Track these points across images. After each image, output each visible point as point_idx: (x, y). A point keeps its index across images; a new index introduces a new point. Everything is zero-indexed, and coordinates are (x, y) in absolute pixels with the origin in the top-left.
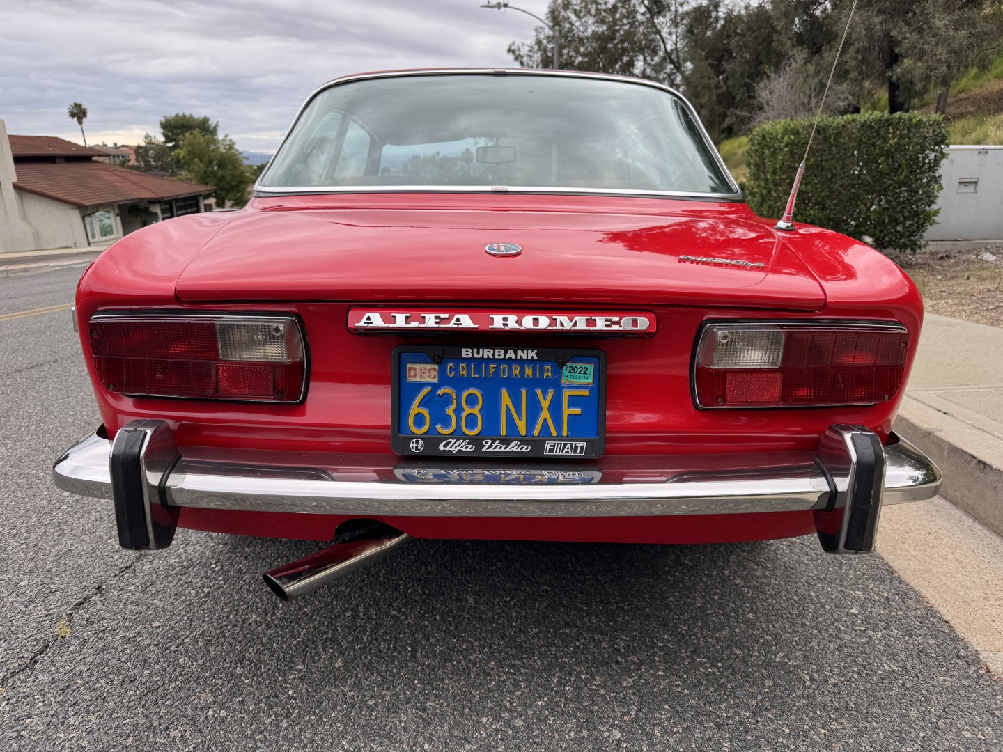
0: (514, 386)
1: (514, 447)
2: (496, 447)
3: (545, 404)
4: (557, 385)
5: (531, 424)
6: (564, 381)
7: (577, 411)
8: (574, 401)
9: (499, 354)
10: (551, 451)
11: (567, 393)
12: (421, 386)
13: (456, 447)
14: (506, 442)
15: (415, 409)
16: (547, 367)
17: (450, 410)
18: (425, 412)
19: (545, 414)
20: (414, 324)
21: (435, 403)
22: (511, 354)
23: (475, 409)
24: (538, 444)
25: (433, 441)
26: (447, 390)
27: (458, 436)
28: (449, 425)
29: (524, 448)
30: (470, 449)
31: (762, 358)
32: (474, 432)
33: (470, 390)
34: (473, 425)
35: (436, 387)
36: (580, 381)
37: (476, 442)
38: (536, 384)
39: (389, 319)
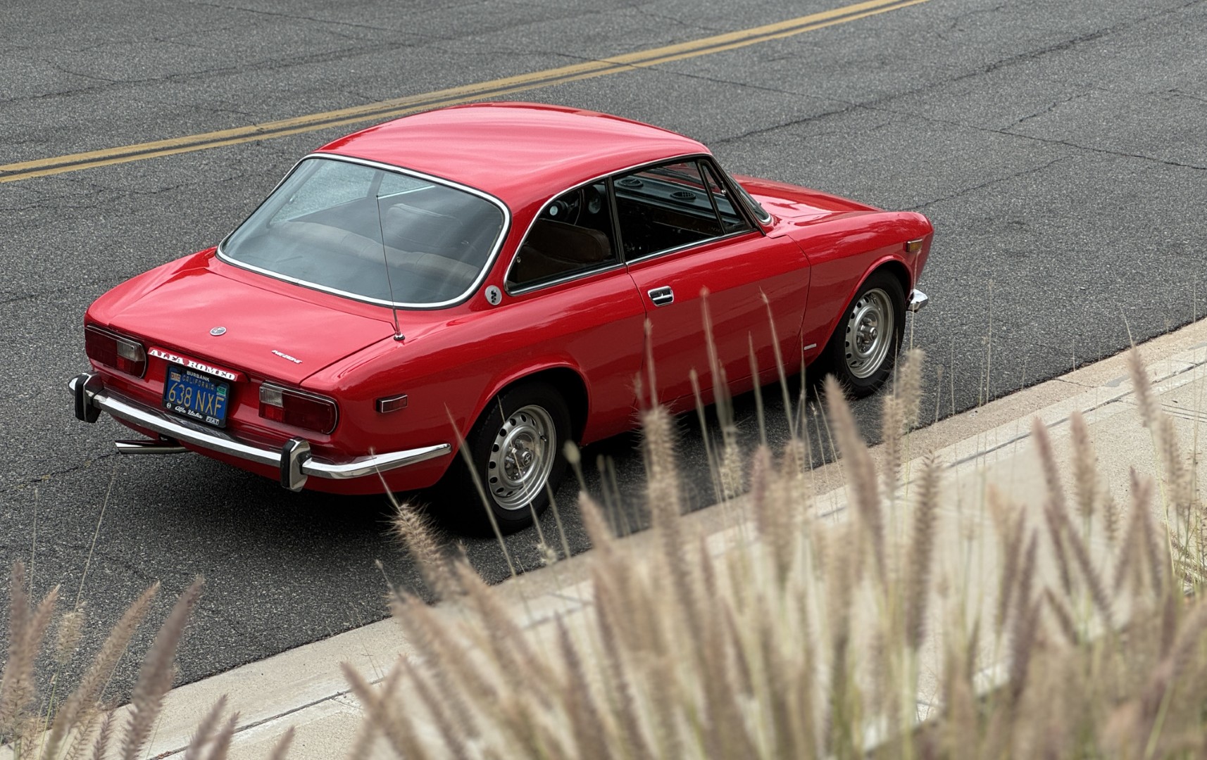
0: (203, 390)
1: (197, 415)
3: (210, 401)
4: (214, 393)
5: (205, 408)
6: (217, 393)
7: (220, 406)
8: (219, 402)
9: (198, 376)
10: (208, 420)
11: (218, 398)
13: (180, 409)
14: (196, 413)
15: (172, 391)
16: (212, 386)
17: (182, 394)
18: (174, 392)
19: (210, 405)
20: (166, 358)
21: (178, 390)
22: (201, 377)
23: (189, 396)
24: (205, 417)
25: (174, 405)
26: (182, 386)
27: (182, 405)
28: (180, 400)
29: (201, 417)
30: (184, 412)
31: (278, 402)
32: (187, 405)
33: (189, 388)
34: (187, 402)
35: (179, 384)
36: (222, 394)
37: (187, 409)
38: (208, 391)
39: (160, 354)
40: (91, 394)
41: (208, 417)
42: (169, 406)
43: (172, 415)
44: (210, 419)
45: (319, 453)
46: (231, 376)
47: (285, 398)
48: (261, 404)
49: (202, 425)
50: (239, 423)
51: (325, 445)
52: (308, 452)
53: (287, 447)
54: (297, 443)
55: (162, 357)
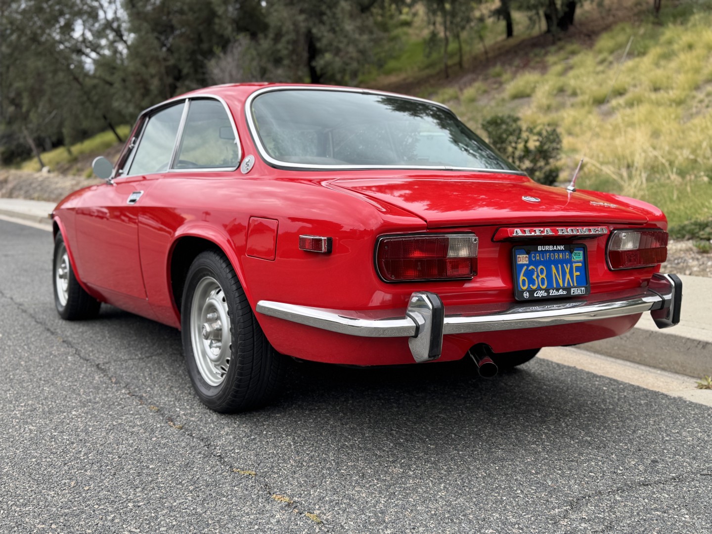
0: (556, 262)
1: (561, 292)
2: (553, 293)
3: (568, 271)
4: (570, 261)
5: (563, 281)
6: (573, 260)
7: (578, 273)
8: (578, 269)
9: (551, 248)
10: (574, 293)
11: (574, 265)
12: (523, 265)
13: (541, 294)
14: (558, 290)
15: (522, 278)
16: (567, 253)
17: (534, 277)
19: (568, 276)
20: (533, 234)
22: (555, 248)
23: (544, 276)
24: (568, 289)
25: (531, 292)
26: (532, 267)
28: (534, 284)
29: (565, 293)
30: (545, 294)
32: (544, 287)
33: (541, 267)
34: (543, 283)
35: (529, 265)
37: (547, 290)
38: (564, 261)
39: (524, 232)
41: (573, 290)
42: (526, 295)
44: (576, 291)
46: (604, 230)
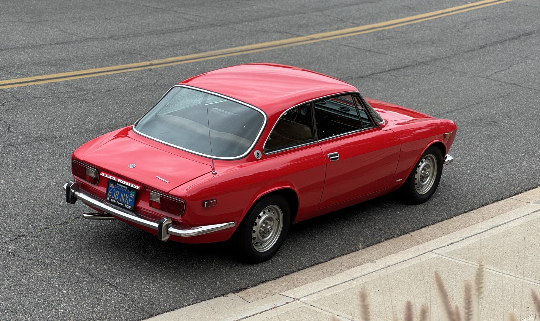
0: (124, 192)
1: (121, 204)
2: (118, 203)
3: (127, 197)
4: (129, 194)
5: (124, 200)
7: (131, 200)
8: (131, 198)
9: (122, 186)
11: (131, 196)
12: (111, 188)
13: (113, 201)
14: (120, 202)
15: (110, 192)
16: (128, 191)
18: (111, 193)
19: (127, 199)
20: (108, 177)
21: (112, 191)
23: (117, 195)
24: (124, 204)
25: (111, 199)
26: (114, 190)
27: (114, 199)
28: (113, 196)
29: (122, 205)
30: (115, 202)
31: (158, 200)
32: (116, 199)
33: (118, 191)
34: (116, 198)
35: (113, 189)
36: (133, 195)
37: (116, 201)
38: (126, 193)
39: (105, 175)
40: (73, 191)
41: (126, 205)
42: (108, 199)
43: (109, 202)
44: (126, 206)
45: (176, 224)
46: (137, 187)
47: (161, 199)
48: (150, 201)
49: (122, 208)
50: (140, 208)
51: (179, 221)
52: (170, 223)
53: (161, 221)
54: (166, 219)
55: (106, 176)
